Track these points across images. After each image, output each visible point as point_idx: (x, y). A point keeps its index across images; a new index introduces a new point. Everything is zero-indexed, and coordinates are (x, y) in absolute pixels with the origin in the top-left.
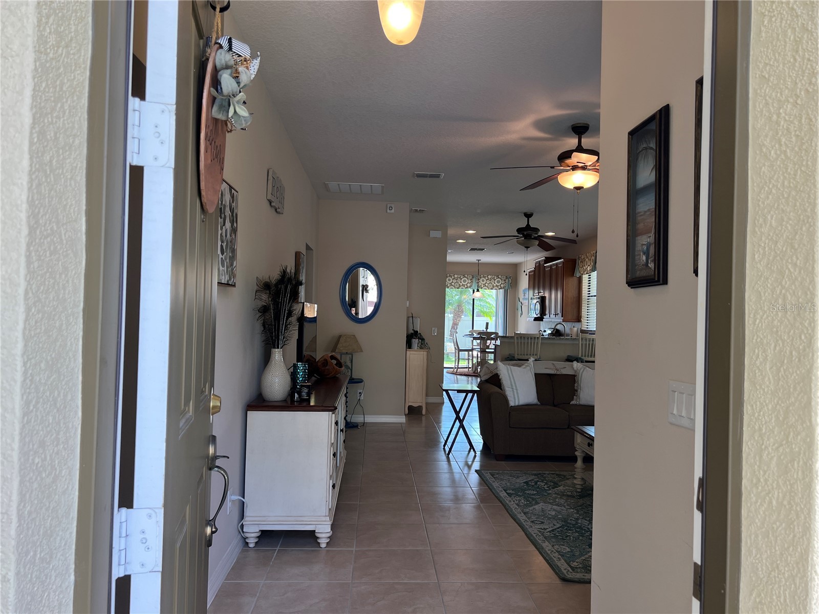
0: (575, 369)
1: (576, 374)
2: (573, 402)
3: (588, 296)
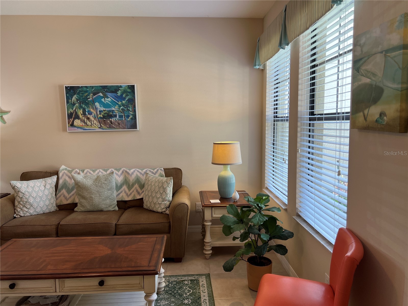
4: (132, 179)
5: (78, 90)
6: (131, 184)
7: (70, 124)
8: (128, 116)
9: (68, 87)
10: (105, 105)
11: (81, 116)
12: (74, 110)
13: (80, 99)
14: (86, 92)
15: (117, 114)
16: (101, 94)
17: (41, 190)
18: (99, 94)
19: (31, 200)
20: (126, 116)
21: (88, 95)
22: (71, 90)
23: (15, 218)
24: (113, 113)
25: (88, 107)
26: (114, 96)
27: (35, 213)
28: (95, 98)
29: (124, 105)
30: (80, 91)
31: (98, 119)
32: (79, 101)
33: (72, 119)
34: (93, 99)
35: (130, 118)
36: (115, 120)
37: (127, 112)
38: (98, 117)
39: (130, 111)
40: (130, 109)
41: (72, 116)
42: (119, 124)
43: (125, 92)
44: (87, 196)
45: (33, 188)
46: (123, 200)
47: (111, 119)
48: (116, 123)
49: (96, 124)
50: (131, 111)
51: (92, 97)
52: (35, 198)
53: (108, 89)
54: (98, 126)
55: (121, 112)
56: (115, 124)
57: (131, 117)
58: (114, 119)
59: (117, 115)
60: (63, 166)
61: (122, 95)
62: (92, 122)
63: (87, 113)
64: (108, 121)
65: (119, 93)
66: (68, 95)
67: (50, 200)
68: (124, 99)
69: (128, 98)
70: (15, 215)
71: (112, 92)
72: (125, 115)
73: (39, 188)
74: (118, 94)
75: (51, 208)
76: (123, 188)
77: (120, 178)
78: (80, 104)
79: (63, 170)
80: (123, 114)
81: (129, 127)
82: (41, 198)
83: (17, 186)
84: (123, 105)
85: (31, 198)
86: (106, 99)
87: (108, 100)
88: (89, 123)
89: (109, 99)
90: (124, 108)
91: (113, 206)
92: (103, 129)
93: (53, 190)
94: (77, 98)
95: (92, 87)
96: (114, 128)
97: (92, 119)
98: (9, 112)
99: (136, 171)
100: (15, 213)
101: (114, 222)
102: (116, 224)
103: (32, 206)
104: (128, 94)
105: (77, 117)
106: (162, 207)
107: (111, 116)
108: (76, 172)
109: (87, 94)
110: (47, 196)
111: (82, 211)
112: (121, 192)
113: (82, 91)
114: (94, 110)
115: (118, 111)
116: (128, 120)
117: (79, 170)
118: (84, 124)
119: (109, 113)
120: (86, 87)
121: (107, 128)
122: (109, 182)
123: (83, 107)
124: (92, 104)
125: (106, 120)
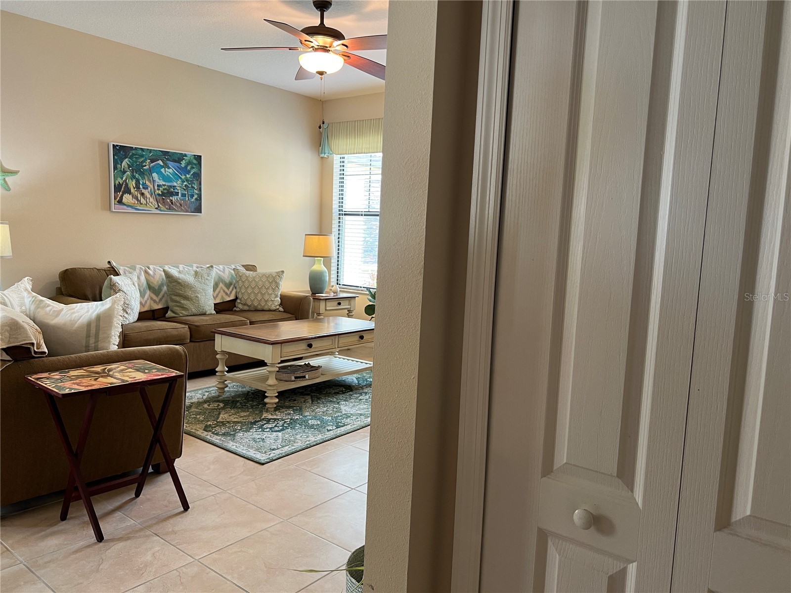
5: (132, 152)
7: (117, 200)
8: (192, 196)
9: (117, 146)
10: (165, 178)
11: (132, 190)
12: (123, 180)
13: (133, 165)
14: (142, 156)
15: (179, 191)
16: (161, 162)
18: (158, 162)
20: (190, 195)
21: (144, 161)
22: (121, 151)
24: (174, 189)
25: (143, 178)
26: (176, 167)
28: (153, 167)
29: (188, 180)
30: (133, 154)
31: (155, 195)
32: (131, 169)
33: (121, 193)
34: (149, 167)
35: (194, 198)
36: (177, 199)
37: (191, 190)
38: (156, 193)
40: (195, 186)
41: (121, 189)
43: (190, 163)
47: (171, 198)
48: (178, 204)
49: (152, 203)
50: (196, 190)
51: (149, 164)
53: (169, 156)
54: (155, 206)
55: (185, 189)
56: (176, 205)
57: (196, 196)
58: (176, 197)
59: (178, 192)
61: (186, 167)
62: (148, 200)
63: (141, 186)
64: (168, 200)
65: (183, 163)
66: (116, 157)
68: (189, 172)
69: (193, 171)
71: (174, 161)
72: (189, 193)
74: (181, 165)
78: (133, 172)
80: (186, 193)
81: (192, 210)
86: (166, 169)
87: (169, 172)
88: (143, 201)
89: (170, 170)
90: (188, 184)
92: (161, 211)
94: (129, 163)
95: (150, 151)
96: (175, 210)
97: (148, 196)
104: (194, 166)
105: (128, 191)
107: (172, 194)
109: (143, 159)
113: (136, 155)
114: (151, 183)
115: (180, 187)
116: (192, 200)
118: (136, 202)
119: (170, 189)
120: (142, 149)
121: (167, 210)
123: (137, 177)
124: (148, 175)
125: (166, 198)
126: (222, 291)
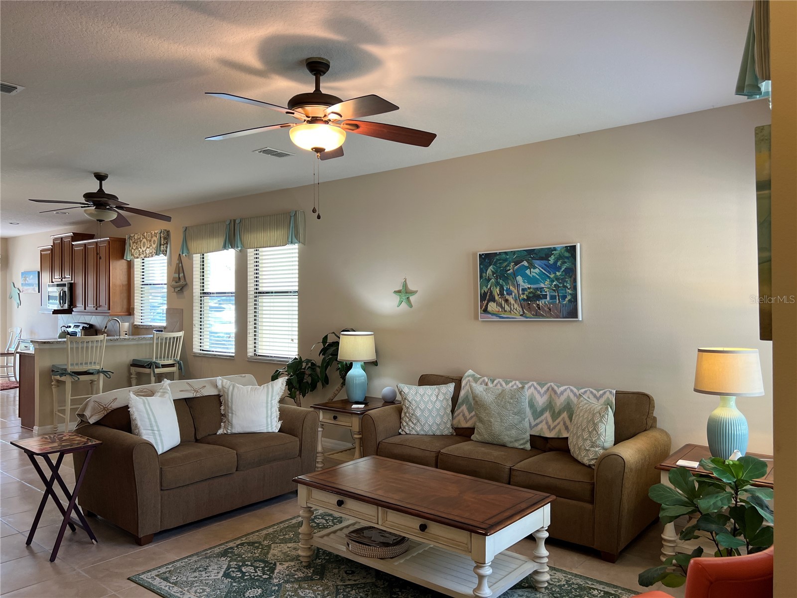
0: (220, 386)
1: (221, 394)
2: (220, 432)
3: (142, 285)
4: (560, 402)
5: (495, 258)
6: (557, 411)
7: (483, 309)
8: (564, 297)
9: (483, 254)
10: (531, 280)
11: (497, 298)
12: (488, 288)
13: (497, 271)
14: (506, 260)
15: (548, 293)
16: (525, 263)
17: (431, 401)
18: (523, 263)
19: (418, 413)
20: (562, 296)
21: (508, 265)
22: (486, 259)
23: (400, 434)
24: (541, 292)
25: (507, 284)
26: (544, 266)
27: (422, 433)
28: (517, 269)
29: (559, 278)
30: (498, 260)
31: (520, 301)
32: (495, 275)
33: (486, 302)
34: (513, 271)
35: (567, 299)
36: (545, 303)
37: (563, 290)
38: (521, 298)
39: (567, 288)
40: (568, 285)
41: (487, 297)
42: (550, 310)
43: (560, 257)
44: (485, 419)
45: (422, 396)
46: (542, 435)
47: (538, 302)
48: (546, 309)
49: (516, 310)
50: (569, 289)
51: (513, 267)
52: (422, 411)
53: (535, 254)
54: (519, 313)
55: (554, 290)
56: (544, 310)
57: (569, 297)
58: (543, 301)
59: (547, 295)
60: (470, 371)
61: (556, 263)
62: (512, 307)
63: (505, 293)
64: (534, 305)
65: (552, 260)
66: (482, 267)
67: (442, 417)
68: (559, 269)
69: (565, 267)
70: (400, 431)
71: (541, 259)
72: (560, 294)
73: (430, 398)
74: (549, 262)
75: (444, 429)
76: (545, 416)
77: (542, 398)
78: (497, 279)
79: (469, 376)
80: (557, 294)
81: (564, 316)
82: (430, 411)
83: (404, 391)
84: (557, 279)
85: (418, 409)
86: (532, 269)
87: (535, 272)
88: (507, 308)
89: (537, 271)
90: (558, 284)
91: (522, 442)
92: (527, 318)
93: (448, 404)
94: (493, 270)
95: (514, 253)
96: (543, 316)
97: (512, 302)
98: (416, 292)
99: (568, 391)
100: (401, 427)
101: (508, 465)
102: (510, 469)
103: (418, 421)
104: (566, 260)
105: (492, 299)
106: (591, 457)
107: (538, 298)
108: (484, 381)
109: (506, 263)
110: (438, 410)
111: (478, 440)
112: (541, 422)
113: (500, 260)
114: (515, 287)
115: (548, 288)
116: (564, 303)
117: (488, 379)
118: (501, 310)
119: (536, 292)
120: (506, 253)
121: (533, 317)
122: (516, 402)
123: (501, 283)
124: (512, 279)
125: (532, 303)
126: (562, 423)
